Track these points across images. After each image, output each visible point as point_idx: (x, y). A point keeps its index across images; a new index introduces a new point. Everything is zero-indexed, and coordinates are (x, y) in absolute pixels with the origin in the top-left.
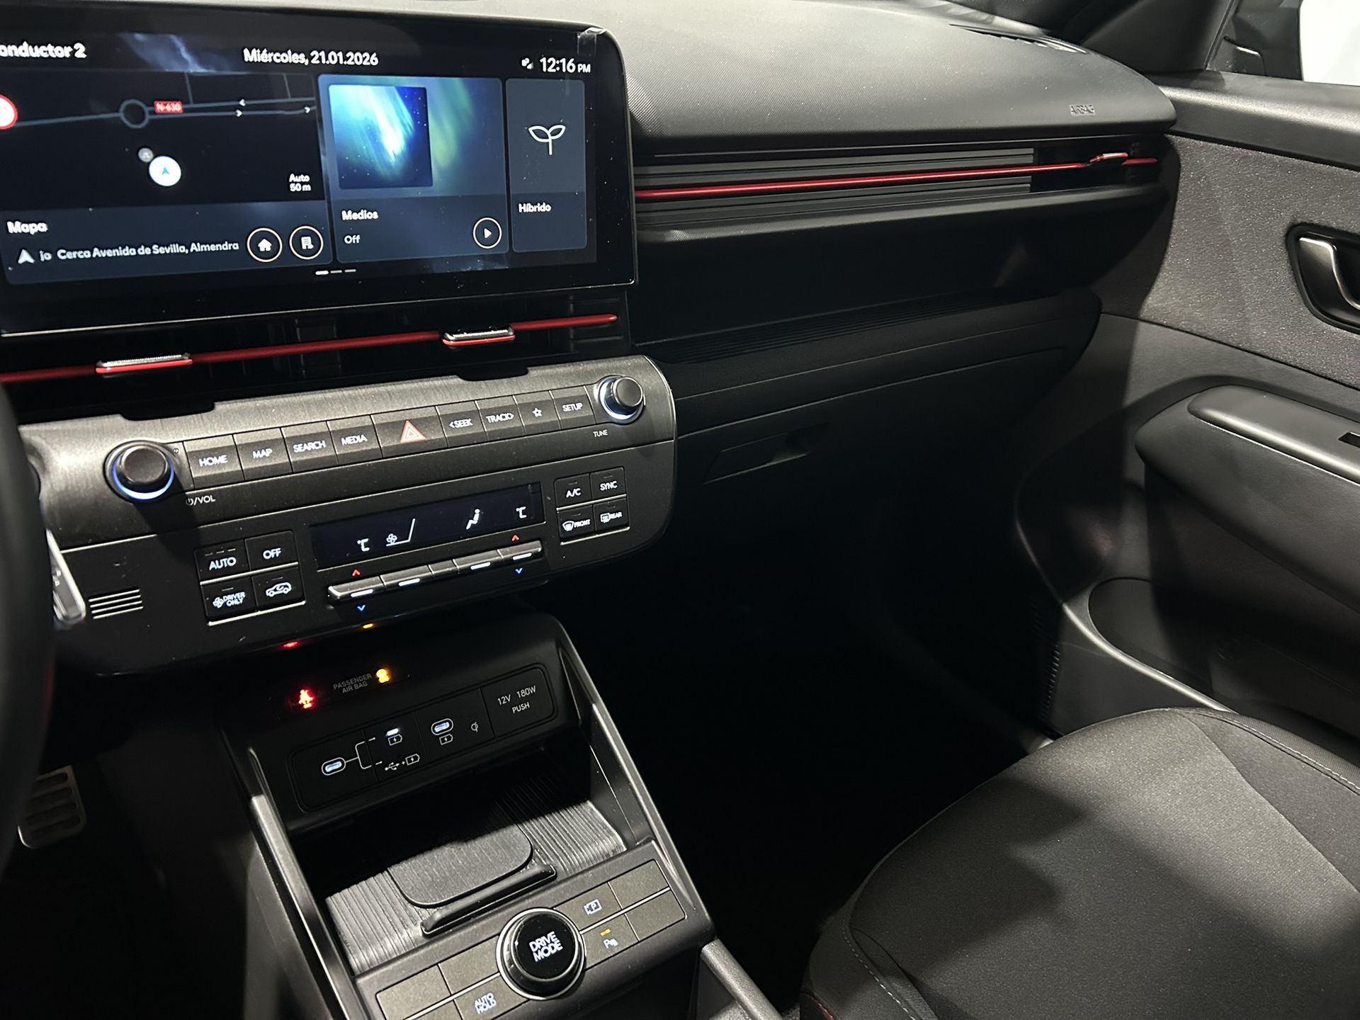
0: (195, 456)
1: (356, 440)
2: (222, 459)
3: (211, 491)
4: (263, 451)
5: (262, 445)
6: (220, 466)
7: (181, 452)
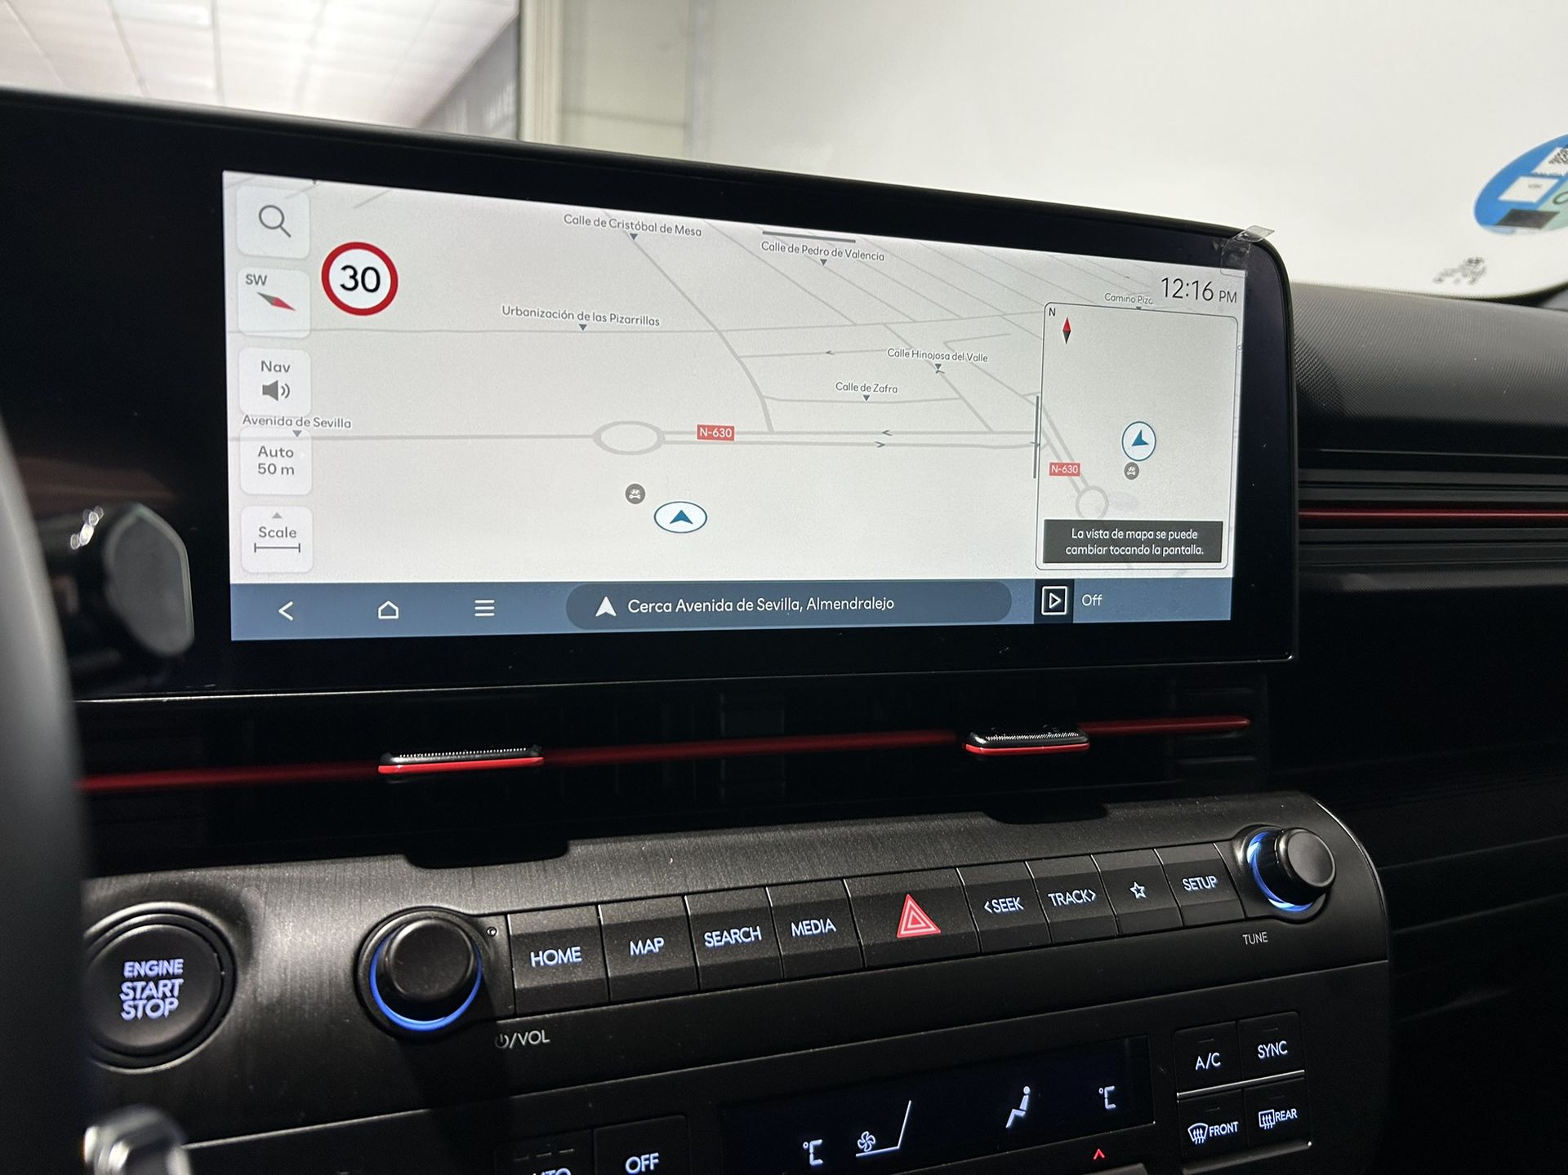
0: (525, 943)
1: (817, 927)
2: (573, 955)
3: (544, 1020)
4: (649, 942)
5: (644, 929)
6: (565, 967)
7: (499, 935)
